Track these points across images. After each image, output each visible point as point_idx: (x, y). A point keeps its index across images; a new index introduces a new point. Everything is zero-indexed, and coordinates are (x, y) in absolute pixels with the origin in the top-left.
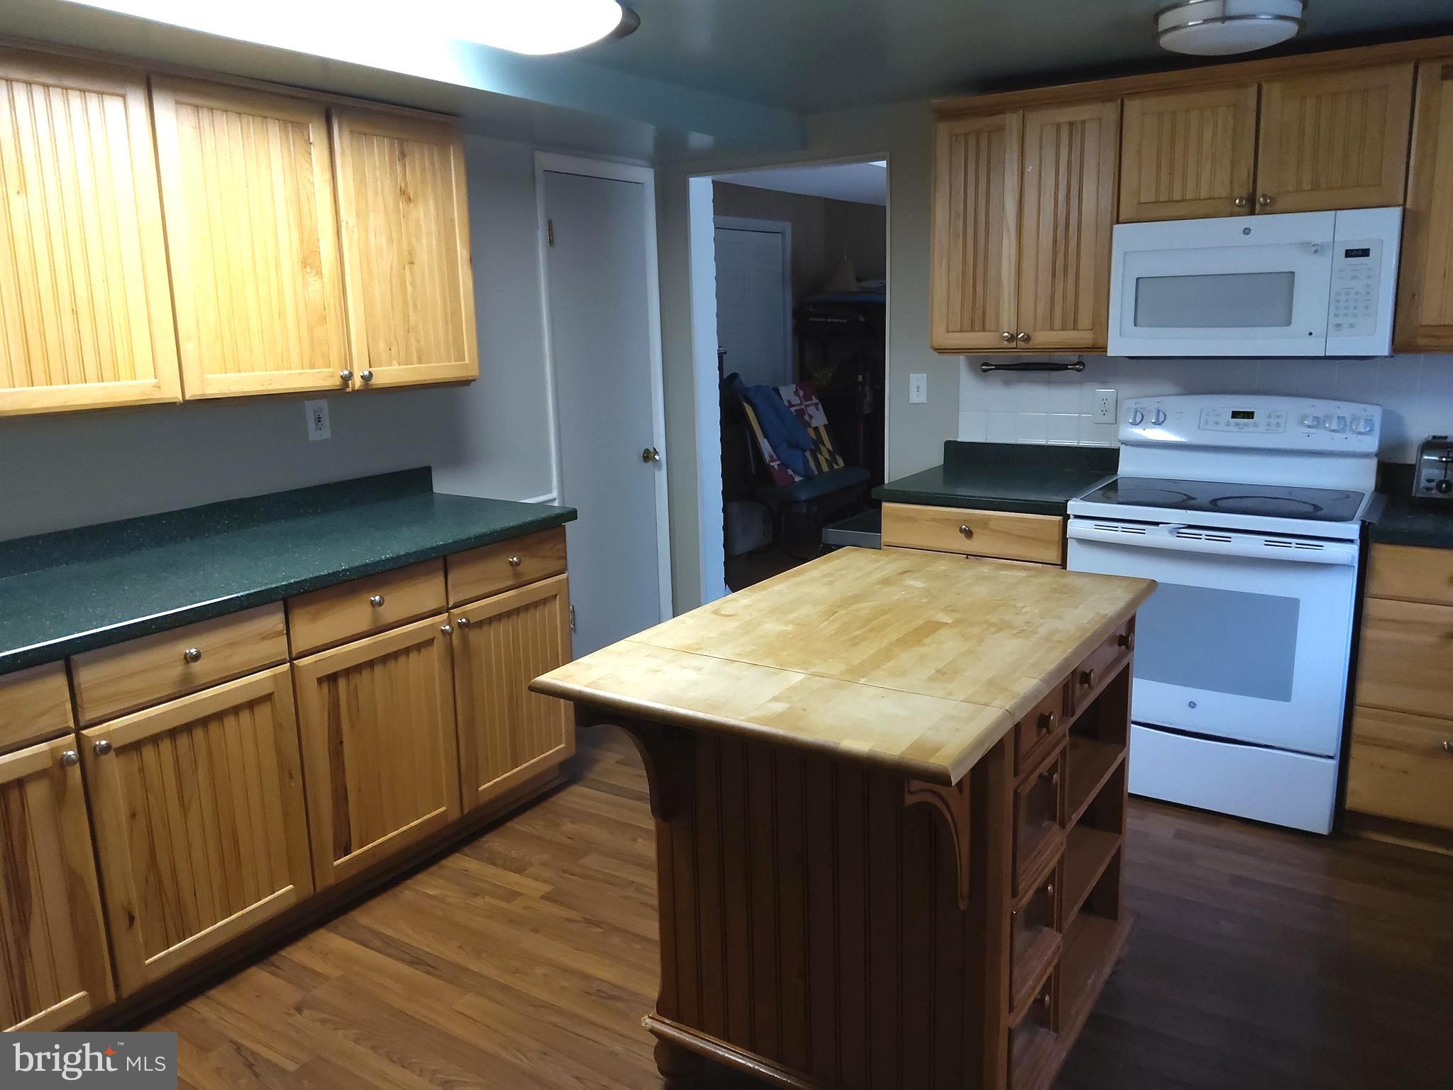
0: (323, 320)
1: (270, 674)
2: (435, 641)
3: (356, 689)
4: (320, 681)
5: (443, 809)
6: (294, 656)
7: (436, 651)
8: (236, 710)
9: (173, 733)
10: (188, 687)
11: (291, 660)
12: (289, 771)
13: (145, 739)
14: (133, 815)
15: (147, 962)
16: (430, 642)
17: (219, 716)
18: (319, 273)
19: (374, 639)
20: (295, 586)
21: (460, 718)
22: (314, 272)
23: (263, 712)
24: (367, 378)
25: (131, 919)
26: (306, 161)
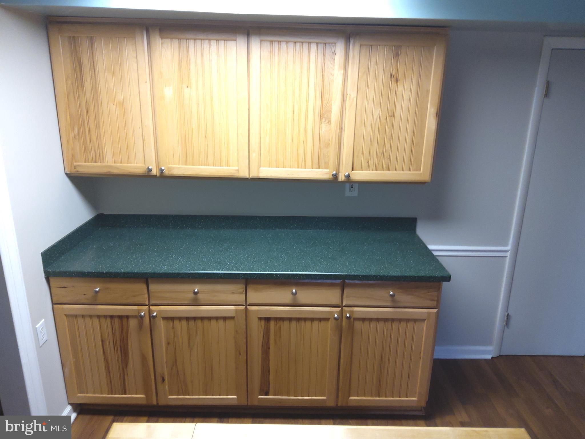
0: (328, 145)
1: (234, 309)
2: (330, 320)
3: (280, 327)
4: (260, 319)
5: (324, 398)
6: (248, 304)
7: (330, 324)
8: (217, 318)
9: (188, 319)
10: (196, 303)
11: (247, 305)
12: (239, 351)
13: (176, 317)
14: (168, 344)
15: (170, 397)
16: (327, 319)
17: (209, 319)
18: (329, 122)
19: (292, 308)
20: (249, 275)
21: (342, 361)
22: (327, 121)
23: (230, 324)
24: (348, 176)
25: (163, 380)
26: (331, 64)
